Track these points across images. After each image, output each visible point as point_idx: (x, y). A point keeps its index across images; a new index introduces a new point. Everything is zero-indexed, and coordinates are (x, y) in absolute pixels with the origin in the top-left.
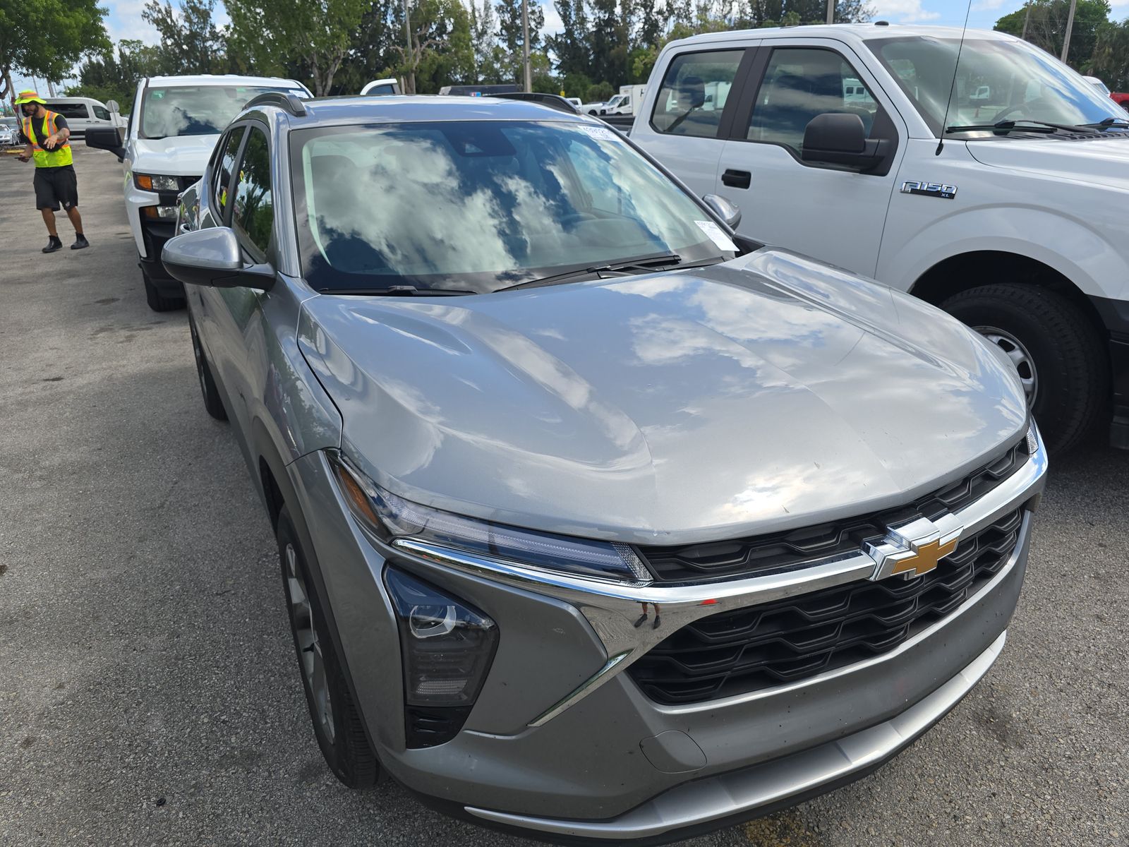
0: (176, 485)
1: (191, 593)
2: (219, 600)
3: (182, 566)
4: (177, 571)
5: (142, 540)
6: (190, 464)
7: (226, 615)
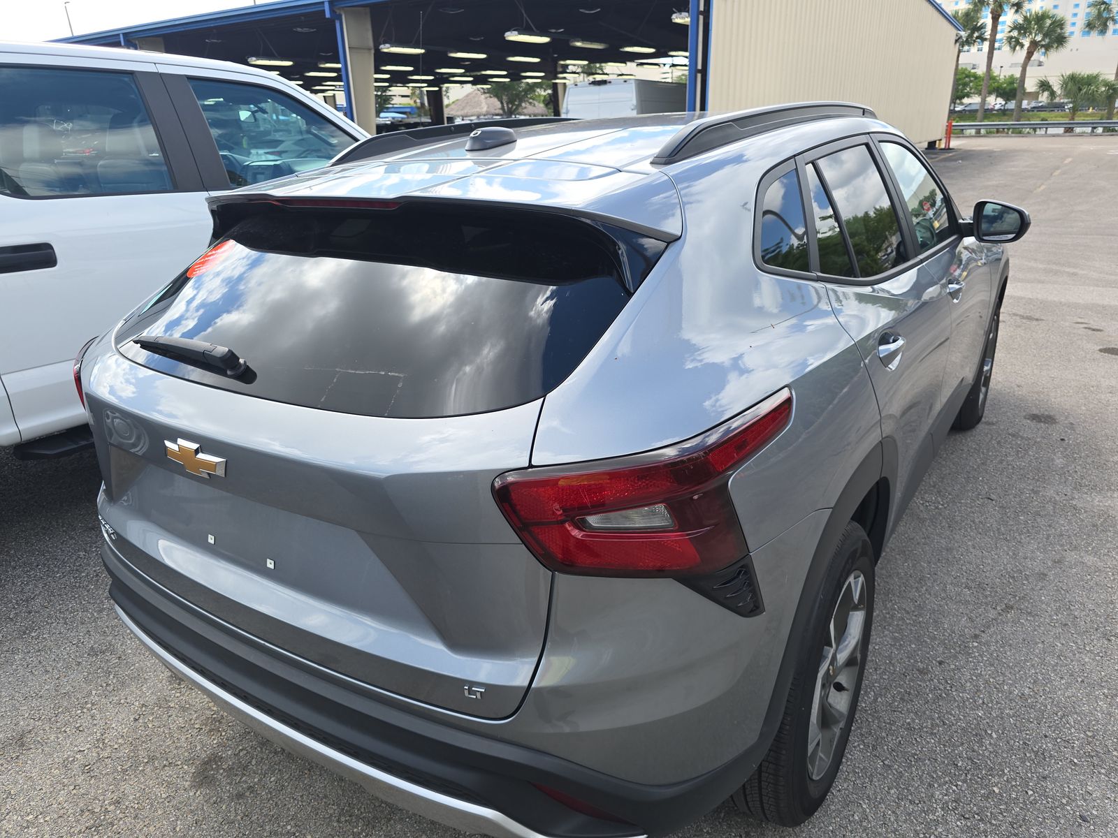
0: (977, 632)
1: (1012, 510)
2: (993, 496)
3: (1012, 532)
4: (1017, 530)
5: (1042, 576)
6: (940, 663)
7: (994, 486)
